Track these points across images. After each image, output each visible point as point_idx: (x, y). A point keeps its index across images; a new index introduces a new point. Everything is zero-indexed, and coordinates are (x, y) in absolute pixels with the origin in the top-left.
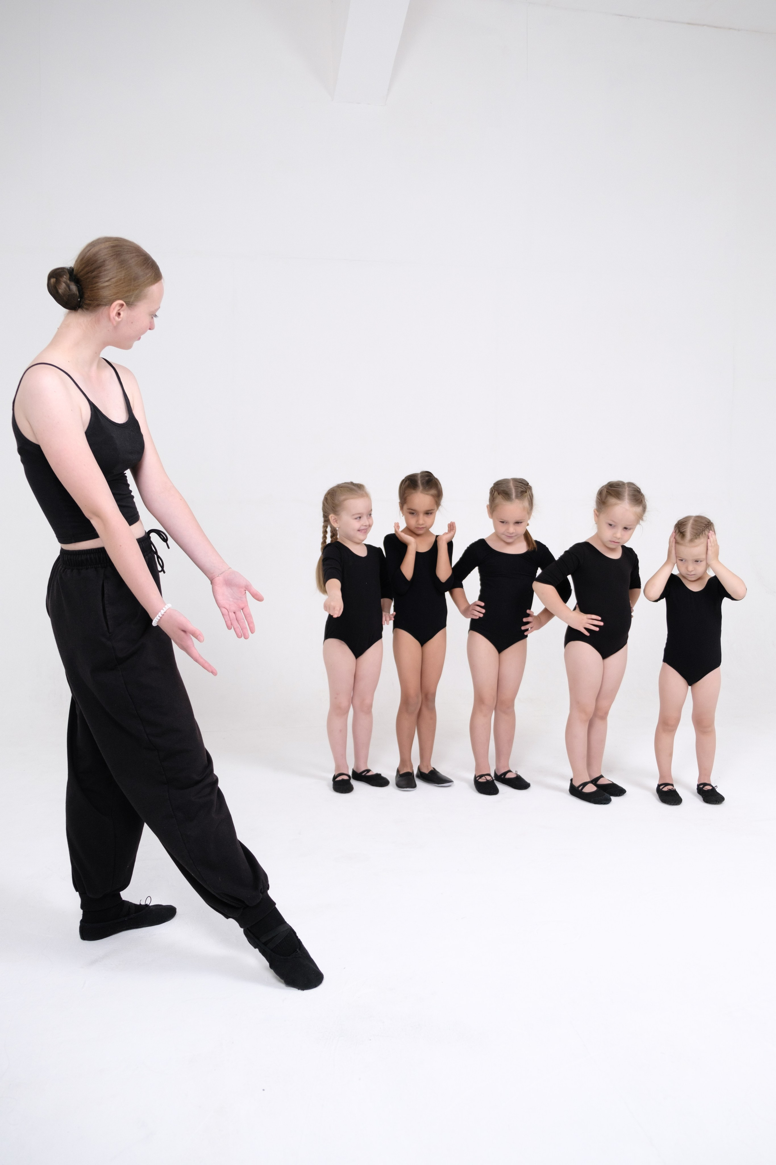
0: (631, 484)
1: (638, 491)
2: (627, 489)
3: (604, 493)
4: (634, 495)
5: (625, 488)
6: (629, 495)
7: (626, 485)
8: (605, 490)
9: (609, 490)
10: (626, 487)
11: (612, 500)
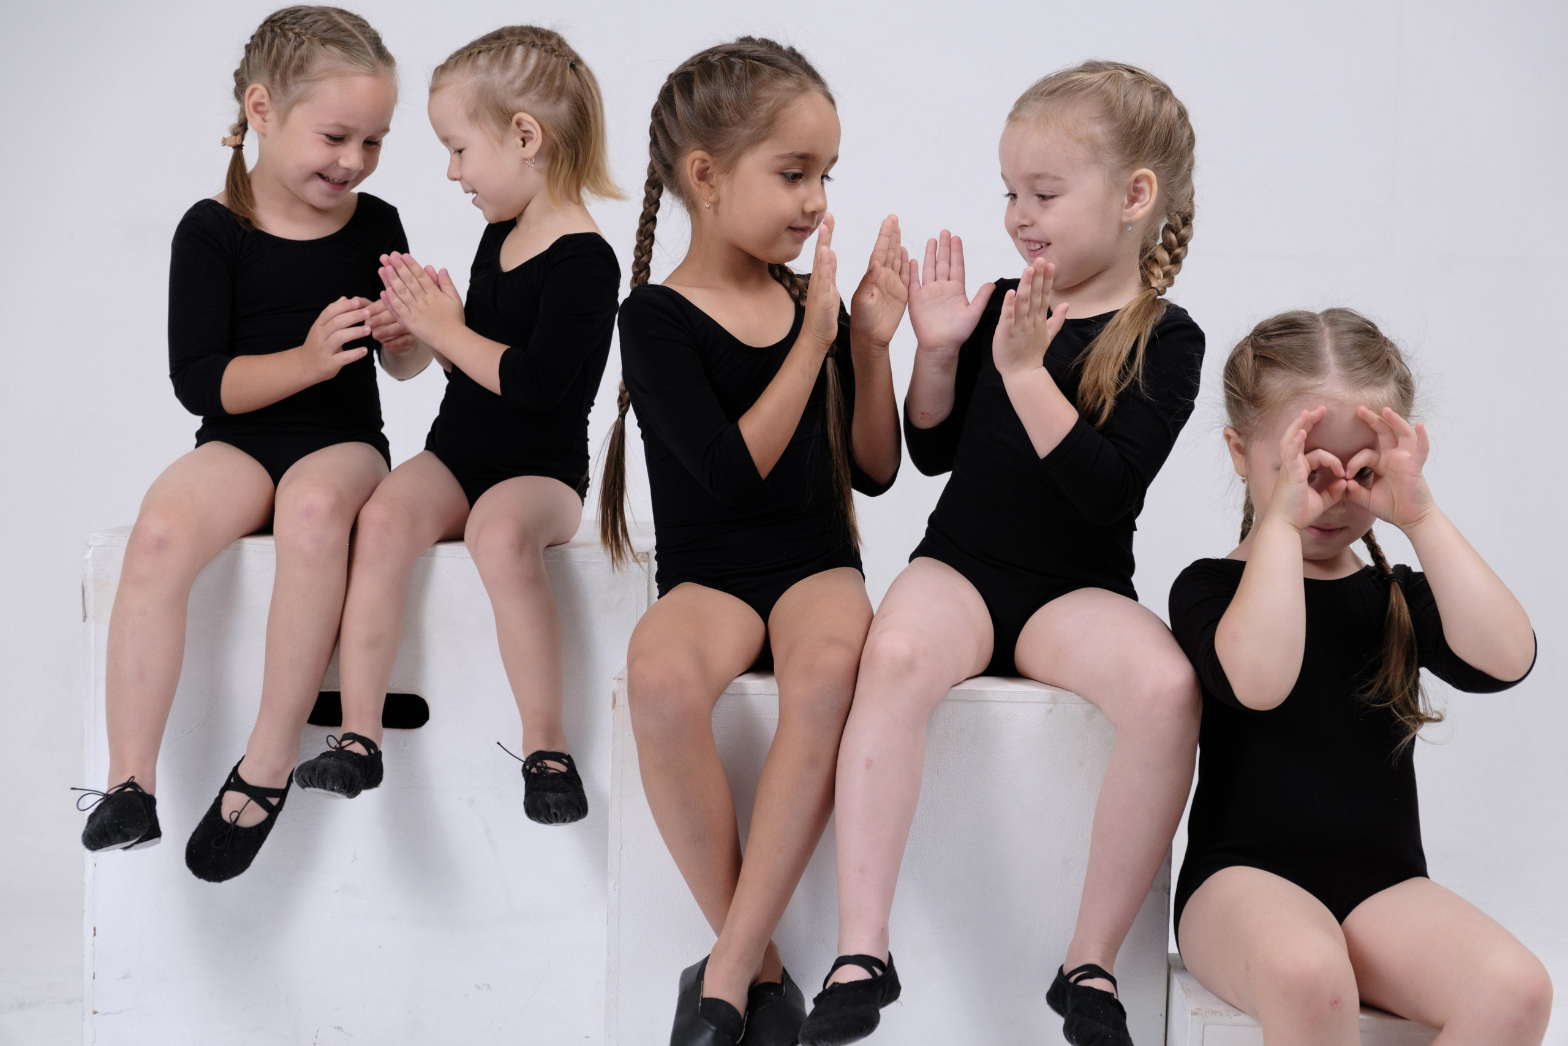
0: (1334, 316)
1: (1368, 331)
2: (1327, 330)
3: (1248, 362)
4: (1360, 346)
5: (1322, 330)
6: (1338, 349)
7: (1321, 319)
8: (1250, 352)
9: (1263, 347)
10: (1323, 324)
11: (1277, 383)
